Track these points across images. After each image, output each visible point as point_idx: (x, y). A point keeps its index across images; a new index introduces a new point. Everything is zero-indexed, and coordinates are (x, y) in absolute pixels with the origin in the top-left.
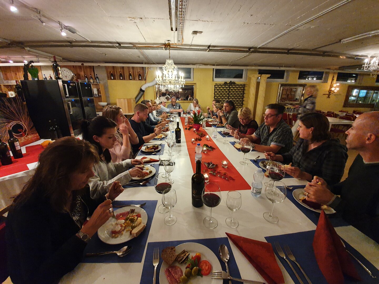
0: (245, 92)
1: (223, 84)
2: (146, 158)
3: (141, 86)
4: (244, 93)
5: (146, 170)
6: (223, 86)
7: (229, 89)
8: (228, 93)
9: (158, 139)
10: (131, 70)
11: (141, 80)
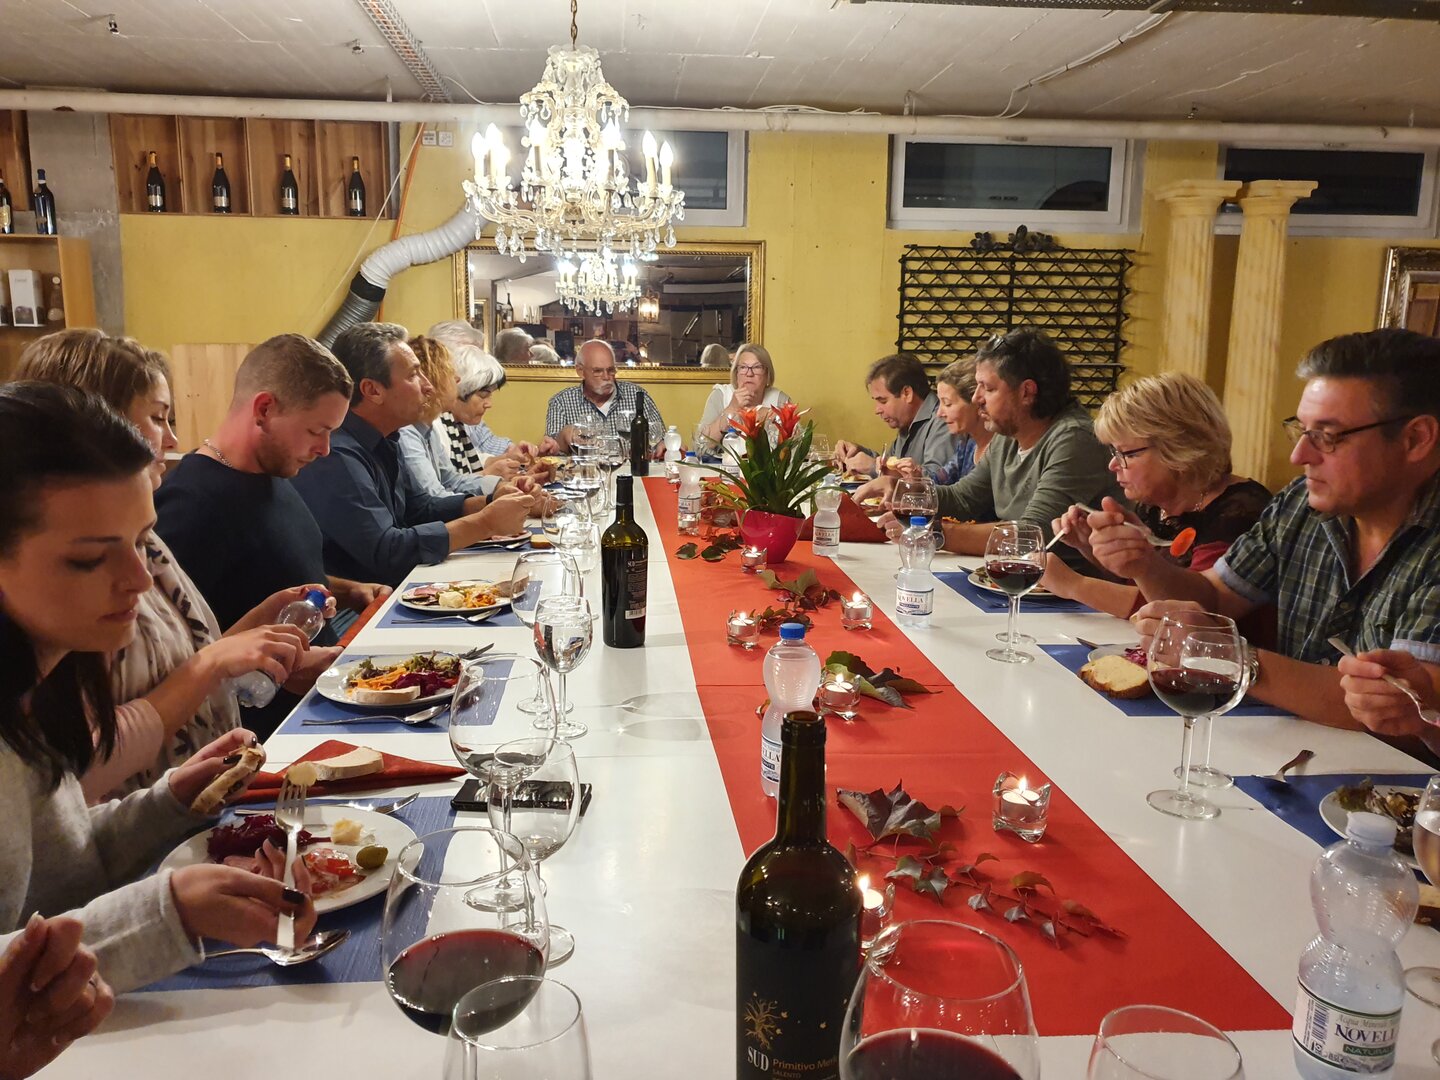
0: (1134, 306)
1: (963, 249)
2: (345, 749)
3: (362, 260)
4: (1120, 315)
5: (339, 842)
6: (966, 266)
7: (1011, 287)
8: (1000, 314)
9: (467, 614)
10: (297, 147)
11: (363, 213)
